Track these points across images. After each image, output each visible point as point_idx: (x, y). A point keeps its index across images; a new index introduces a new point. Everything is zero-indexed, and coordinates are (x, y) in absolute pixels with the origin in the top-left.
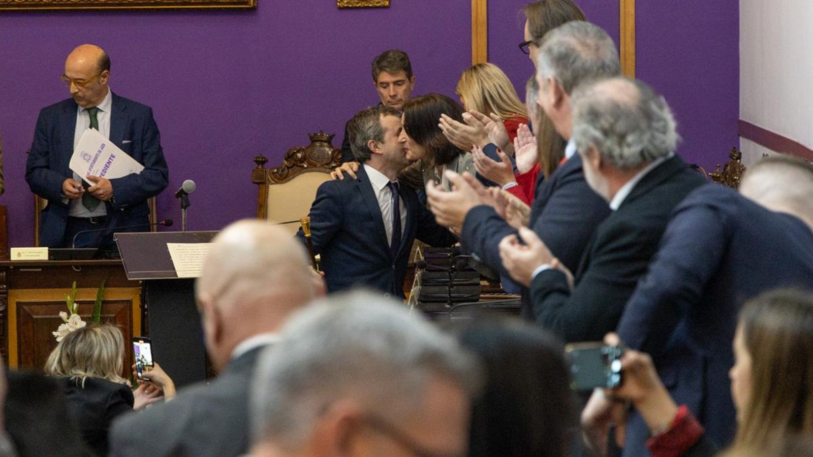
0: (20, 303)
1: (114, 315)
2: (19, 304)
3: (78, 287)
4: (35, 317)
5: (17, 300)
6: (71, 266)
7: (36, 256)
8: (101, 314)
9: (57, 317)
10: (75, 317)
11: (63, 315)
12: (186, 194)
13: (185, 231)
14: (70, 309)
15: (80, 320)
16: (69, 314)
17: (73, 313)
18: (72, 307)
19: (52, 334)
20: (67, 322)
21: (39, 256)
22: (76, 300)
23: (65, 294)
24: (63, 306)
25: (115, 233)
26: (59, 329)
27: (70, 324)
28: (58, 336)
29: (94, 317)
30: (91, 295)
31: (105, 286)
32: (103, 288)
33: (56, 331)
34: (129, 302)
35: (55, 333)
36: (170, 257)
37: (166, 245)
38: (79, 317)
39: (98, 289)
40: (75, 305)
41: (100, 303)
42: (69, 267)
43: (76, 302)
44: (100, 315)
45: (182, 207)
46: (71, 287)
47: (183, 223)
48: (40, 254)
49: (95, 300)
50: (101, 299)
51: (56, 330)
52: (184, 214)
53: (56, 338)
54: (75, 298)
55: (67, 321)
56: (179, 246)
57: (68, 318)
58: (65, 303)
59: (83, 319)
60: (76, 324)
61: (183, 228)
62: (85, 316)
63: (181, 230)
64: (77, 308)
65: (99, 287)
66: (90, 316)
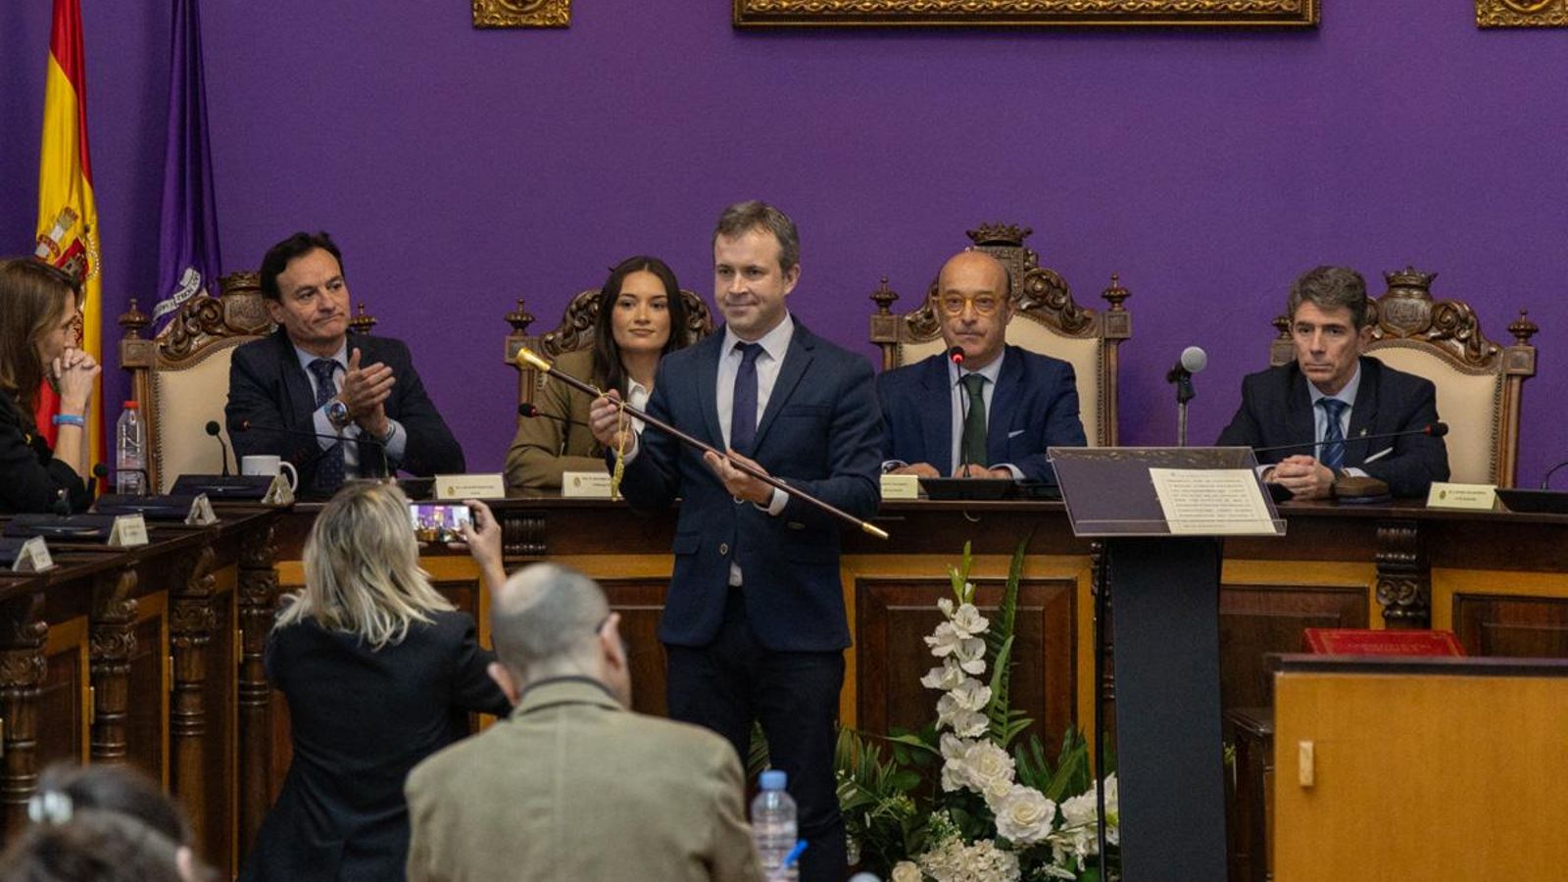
0: (864, 581)
1: (1041, 609)
2: (862, 585)
3: (973, 552)
4: (890, 608)
5: (858, 575)
6: (962, 511)
7: (896, 490)
8: (1018, 604)
9: (933, 608)
10: (968, 609)
11: (945, 605)
12: (1188, 374)
13: (1183, 445)
14: (959, 593)
15: (978, 616)
16: (956, 604)
17: (964, 602)
18: (961, 590)
19: (924, 642)
20: (953, 620)
21: (900, 490)
22: (970, 577)
23: (949, 565)
24: (945, 588)
25: (1049, 448)
26: (937, 633)
27: (957, 621)
28: (935, 645)
29: (1003, 611)
30: (997, 569)
31: (1027, 552)
32: (1022, 556)
33: (931, 635)
34: (1071, 585)
35: (928, 640)
36: (1156, 495)
37: (1148, 472)
38: (975, 609)
39: (1011, 557)
40: (969, 587)
41: (1016, 585)
42: (958, 513)
43: (971, 581)
44: (1014, 608)
45: (1180, 400)
46: (961, 552)
47: (1180, 429)
48: (902, 487)
49: (1006, 578)
50: (1019, 576)
51: (931, 633)
52: (1182, 412)
53: (930, 649)
54: (968, 574)
55: (953, 616)
56: (1173, 475)
57: (955, 612)
58: (948, 583)
59: (982, 614)
60: (969, 623)
61: (1180, 441)
62: (987, 608)
63: (1175, 444)
64: (971, 591)
65: (1014, 554)
66: (996, 608)
